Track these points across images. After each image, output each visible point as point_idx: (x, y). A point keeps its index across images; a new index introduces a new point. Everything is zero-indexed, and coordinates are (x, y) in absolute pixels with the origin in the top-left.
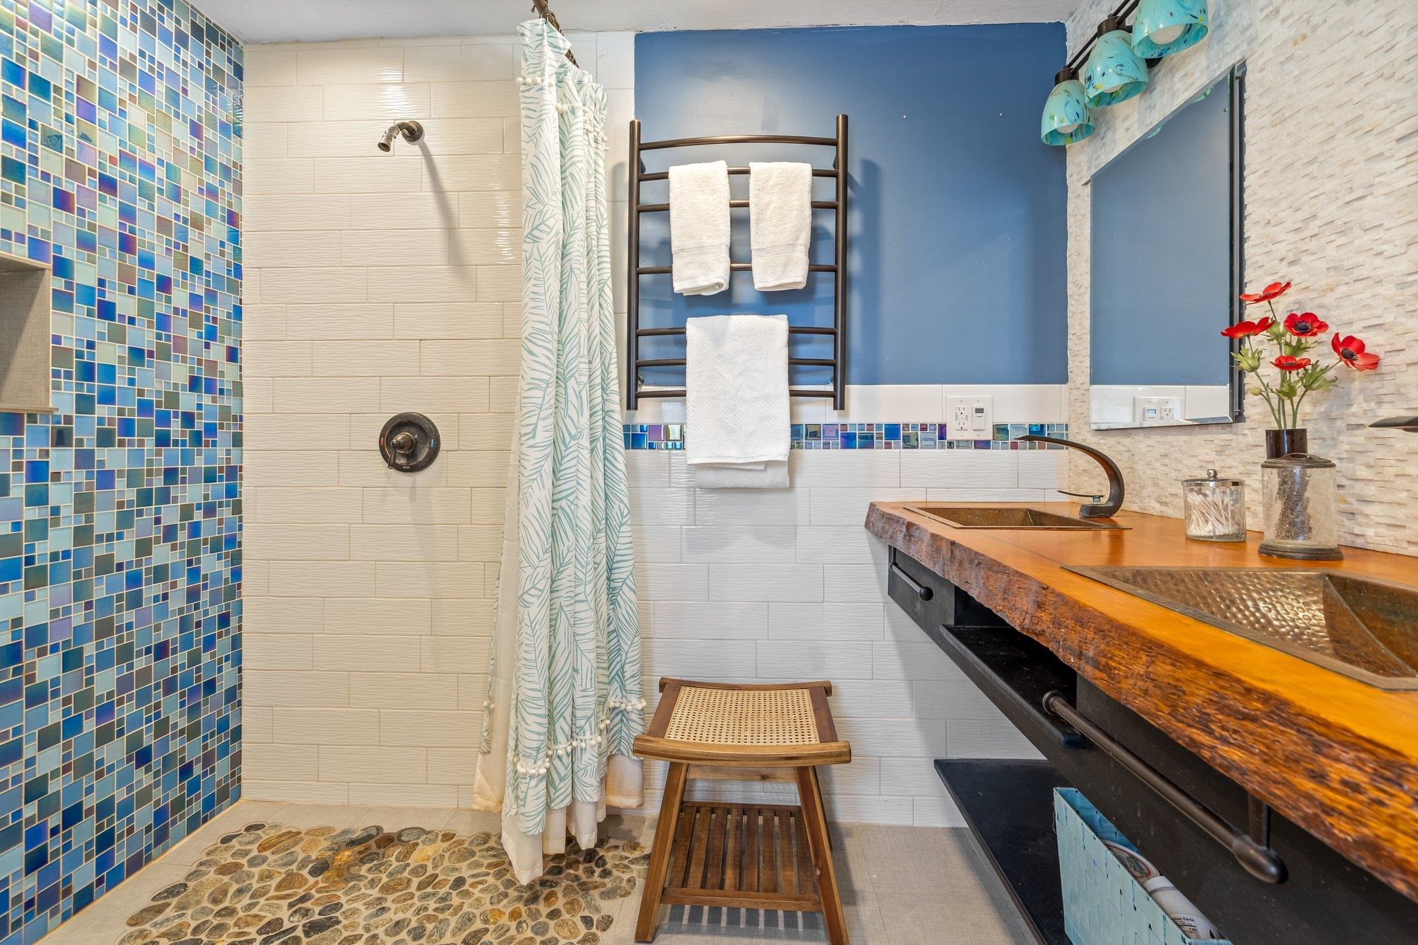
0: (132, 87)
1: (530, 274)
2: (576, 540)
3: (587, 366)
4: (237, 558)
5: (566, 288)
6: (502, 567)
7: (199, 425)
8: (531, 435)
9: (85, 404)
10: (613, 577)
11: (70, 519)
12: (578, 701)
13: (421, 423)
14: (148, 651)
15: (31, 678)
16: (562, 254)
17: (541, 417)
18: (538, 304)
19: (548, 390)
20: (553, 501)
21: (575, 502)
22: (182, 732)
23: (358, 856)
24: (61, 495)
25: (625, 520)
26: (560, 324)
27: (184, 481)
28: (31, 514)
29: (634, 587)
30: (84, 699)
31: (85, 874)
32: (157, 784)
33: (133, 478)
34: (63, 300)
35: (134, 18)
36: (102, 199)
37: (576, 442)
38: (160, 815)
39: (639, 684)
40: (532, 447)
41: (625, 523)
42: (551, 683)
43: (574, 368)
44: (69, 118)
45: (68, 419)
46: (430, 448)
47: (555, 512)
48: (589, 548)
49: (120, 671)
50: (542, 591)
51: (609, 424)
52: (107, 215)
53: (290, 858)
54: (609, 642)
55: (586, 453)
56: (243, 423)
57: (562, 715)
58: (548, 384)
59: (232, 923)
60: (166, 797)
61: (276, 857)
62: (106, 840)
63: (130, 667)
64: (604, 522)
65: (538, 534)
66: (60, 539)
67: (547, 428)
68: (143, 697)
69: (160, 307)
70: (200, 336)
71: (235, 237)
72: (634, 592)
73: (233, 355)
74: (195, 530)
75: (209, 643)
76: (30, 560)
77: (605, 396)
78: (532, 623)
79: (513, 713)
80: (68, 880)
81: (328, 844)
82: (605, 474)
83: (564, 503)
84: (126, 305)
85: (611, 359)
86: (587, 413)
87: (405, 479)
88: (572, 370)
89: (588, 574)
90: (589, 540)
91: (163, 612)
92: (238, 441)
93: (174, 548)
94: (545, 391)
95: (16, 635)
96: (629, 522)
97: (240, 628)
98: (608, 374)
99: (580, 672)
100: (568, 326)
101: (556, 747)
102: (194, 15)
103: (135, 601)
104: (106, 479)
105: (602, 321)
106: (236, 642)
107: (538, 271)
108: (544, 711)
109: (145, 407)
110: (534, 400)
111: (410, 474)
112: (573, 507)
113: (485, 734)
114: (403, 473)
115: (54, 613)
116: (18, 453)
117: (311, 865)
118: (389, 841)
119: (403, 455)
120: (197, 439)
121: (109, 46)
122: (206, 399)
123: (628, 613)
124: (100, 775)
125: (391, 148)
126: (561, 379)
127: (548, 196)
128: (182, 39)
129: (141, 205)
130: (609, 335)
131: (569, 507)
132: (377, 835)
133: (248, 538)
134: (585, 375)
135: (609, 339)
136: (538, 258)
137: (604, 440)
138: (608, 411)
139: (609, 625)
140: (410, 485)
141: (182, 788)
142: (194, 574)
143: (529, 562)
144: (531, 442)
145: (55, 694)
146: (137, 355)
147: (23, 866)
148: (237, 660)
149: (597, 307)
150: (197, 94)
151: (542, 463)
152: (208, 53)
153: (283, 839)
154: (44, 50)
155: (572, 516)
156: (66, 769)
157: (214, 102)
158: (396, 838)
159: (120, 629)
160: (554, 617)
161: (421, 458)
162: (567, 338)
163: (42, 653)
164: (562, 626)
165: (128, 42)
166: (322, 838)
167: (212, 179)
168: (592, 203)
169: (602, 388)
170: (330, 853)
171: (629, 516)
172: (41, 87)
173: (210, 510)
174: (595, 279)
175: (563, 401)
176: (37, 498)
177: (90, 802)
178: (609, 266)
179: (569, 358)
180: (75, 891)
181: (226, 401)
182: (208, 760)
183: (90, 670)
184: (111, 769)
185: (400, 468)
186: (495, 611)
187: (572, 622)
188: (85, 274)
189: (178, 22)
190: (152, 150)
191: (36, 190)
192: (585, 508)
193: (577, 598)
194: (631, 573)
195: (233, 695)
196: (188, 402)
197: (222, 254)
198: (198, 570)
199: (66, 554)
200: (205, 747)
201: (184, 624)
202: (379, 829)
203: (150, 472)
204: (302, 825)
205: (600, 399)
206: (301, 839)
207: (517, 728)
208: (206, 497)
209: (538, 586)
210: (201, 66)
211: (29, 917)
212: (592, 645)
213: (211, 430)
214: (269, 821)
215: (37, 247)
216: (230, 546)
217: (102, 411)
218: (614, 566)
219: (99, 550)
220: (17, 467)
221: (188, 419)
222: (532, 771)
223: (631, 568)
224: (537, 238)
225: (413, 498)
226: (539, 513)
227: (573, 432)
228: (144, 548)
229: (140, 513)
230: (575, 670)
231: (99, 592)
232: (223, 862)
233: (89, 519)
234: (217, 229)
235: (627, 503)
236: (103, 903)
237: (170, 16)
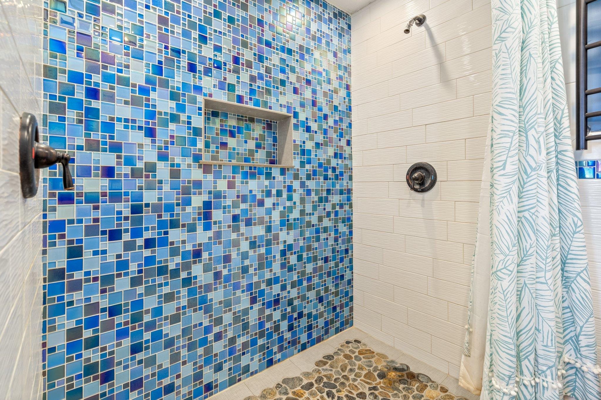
0: (315, 44)
1: (499, 63)
2: (537, 240)
3: (543, 120)
4: (351, 227)
5: (526, 70)
6: (477, 249)
7: (337, 172)
8: (502, 168)
9: (302, 164)
10: (566, 269)
11: (299, 207)
12: (540, 352)
13: (427, 167)
14: (322, 259)
15: (289, 262)
16: (522, 48)
17: (509, 155)
18: (506, 81)
19: (515, 138)
20: (519, 212)
21: (536, 214)
22: (333, 293)
23: (398, 377)
24: (296, 197)
25: (578, 230)
26: (520, 95)
27: (333, 194)
28: (288, 204)
29: (588, 280)
30: (303, 273)
31: (304, 338)
32: (325, 311)
33: (317, 192)
34: (296, 126)
35: (315, 17)
36: (307, 88)
37: (536, 172)
38: (326, 323)
39: (594, 353)
40: (503, 175)
41: (578, 232)
42: (518, 334)
43: (533, 122)
44: (297, 61)
45: (298, 170)
46: (431, 180)
47: (519, 219)
48: (548, 247)
49: (313, 265)
50: (512, 272)
51: (562, 160)
52: (308, 94)
53: (369, 363)
54: (563, 314)
55: (544, 180)
56: (353, 171)
57: (527, 357)
58: (514, 133)
59: (348, 384)
60: (328, 317)
61: (365, 360)
62: (310, 327)
63: (317, 264)
64: (558, 229)
65: (508, 233)
66: (295, 214)
67: (514, 163)
68: (321, 277)
69: (325, 126)
70: (337, 136)
71: (349, 95)
72: (588, 283)
73: (349, 143)
74: (336, 213)
75: (342, 260)
76: (288, 220)
77: (558, 141)
78: (504, 292)
79: (488, 344)
80: (299, 338)
81: (385, 364)
82: (558, 196)
83: (526, 214)
84: (314, 126)
85: (563, 114)
86: (544, 152)
87: (419, 196)
88: (532, 123)
89: (547, 265)
90: (548, 241)
91: (326, 245)
92: (351, 178)
93: (330, 220)
94: (512, 138)
95: (285, 246)
96: (582, 231)
97: (352, 256)
98: (560, 125)
99: (541, 331)
100: (527, 96)
101: (522, 378)
102: (334, 9)
103: (318, 239)
104: (309, 192)
105: (554, 89)
106: (351, 261)
107: (506, 60)
108: (514, 353)
109: (320, 165)
110: (504, 145)
111: (421, 193)
112: (534, 217)
113: (467, 345)
114: (418, 193)
115: (295, 240)
116: (285, 182)
117: (378, 372)
118: (413, 376)
119: (418, 184)
120: (337, 177)
121: (308, 30)
122: (340, 161)
123: (583, 298)
124: (308, 303)
125: (410, 31)
126: (523, 131)
127: (512, 8)
128: (330, 20)
129: (318, 88)
130: (561, 97)
131: (531, 217)
132: (407, 370)
133: (354, 218)
134: (543, 126)
135: (560, 100)
136: (506, 51)
137: (557, 171)
138: (560, 151)
139: (563, 302)
140: (421, 199)
141: (333, 315)
142: (336, 231)
143: (501, 251)
144: (502, 172)
145: (295, 269)
146: (318, 145)
147: (287, 328)
148: (351, 269)
149: (549, 80)
150: (336, 40)
151: (511, 186)
152: (339, 23)
153: (367, 352)
154: (291, 39)
155: (533, 224)
156: (298, 297)
157: (341, 42)
158: (416, 377)
159: (313, 249)
160: (520, 289)
161: (427, 185)
162: (527, 103)
163: (291, 254)
164: (526, 297)
165: (314, 27)
166: (383, 360)
167: (341, 73)
168: (545, 9)
169: (555, 135)
170: (386, 370)
171: (582, 227)
172: (290, 52)
173: (341, 206)
174: (547, 61)
175: (525, 145)
176: (290, 198)
177: (306, 312)
178: (560, 49)
179: (529, 116)
180: (301, 343)
181: (347, 162)
182: (342, 307)
183: (305, 263)
184: (311, 301)
185: (416, 190)
186: (472, 274)
187: (534, 295)
188: (302, 117)
189: (329, 14)
190: (321, 66)
191: (289, 88)
192: (544, 218)
193: (538, 280)
194: (585, 269)
195: (350, 282)
196: (334, 162)
197: (345, 102)
198: (338, 230)
199: (298, 219)
200: (341, 301)
201: (333, 250)
202: (408, 367)
203: (322, 190)
204: (376, 349)
205: (553, 143)
206: (374, 356)
207: (491, 355)
208: (340, 201)
209: (508, 268)
210: (336, 29)
211: (289, 347)
212: (552, 316)
213: (341, 174)
214: (363, 341)
215: (289, 108)
216: (348, 221)
217: (308, 167)
218: (567, 261)
219: (307, 218)
220: (284, 187)
221: (334, 169)
222: (505, 390)
223: (585, 265)
224: (504, 38)
225: (423, 205)
226: (509, 219)
227: (534, 165)
228: (320, 219)
229: (319, 206)
230: (537, 329)
231: (307, 235)
232: (346, 353)
233: (304, 207)
234: (343, 93)
235: (580, 217)
236: (309, 350)
237: (326, 12)
